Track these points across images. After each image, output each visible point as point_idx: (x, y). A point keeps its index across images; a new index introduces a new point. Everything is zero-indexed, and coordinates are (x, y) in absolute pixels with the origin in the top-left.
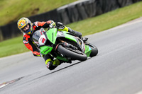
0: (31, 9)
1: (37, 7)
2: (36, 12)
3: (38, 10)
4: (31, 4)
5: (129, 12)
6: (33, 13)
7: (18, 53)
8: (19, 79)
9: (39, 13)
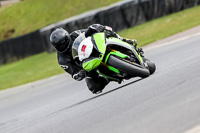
0: (3, 31)
1: (11, 28)
2: (10, 34)
3: (13, 31)
5: (142, 34)
6: (6, 36)
9: (14, 36)
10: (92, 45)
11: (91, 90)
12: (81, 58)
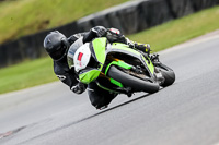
0: (37, 22)
1: (46, 18)
2: (44, 25)
3: (47, 22)
4: (38, 14)
5: (189, 25)
6: (40, 27)
7: (17, 89)
8: (19, 130)
9: (49, 27)
10: (89, 53)
11: (94, 104)
12: (77, 68)
